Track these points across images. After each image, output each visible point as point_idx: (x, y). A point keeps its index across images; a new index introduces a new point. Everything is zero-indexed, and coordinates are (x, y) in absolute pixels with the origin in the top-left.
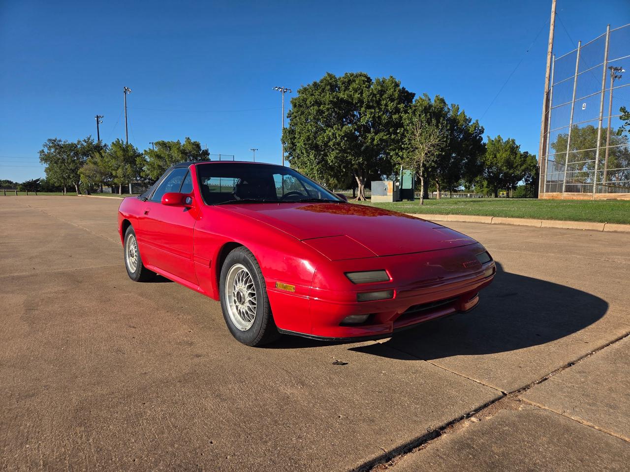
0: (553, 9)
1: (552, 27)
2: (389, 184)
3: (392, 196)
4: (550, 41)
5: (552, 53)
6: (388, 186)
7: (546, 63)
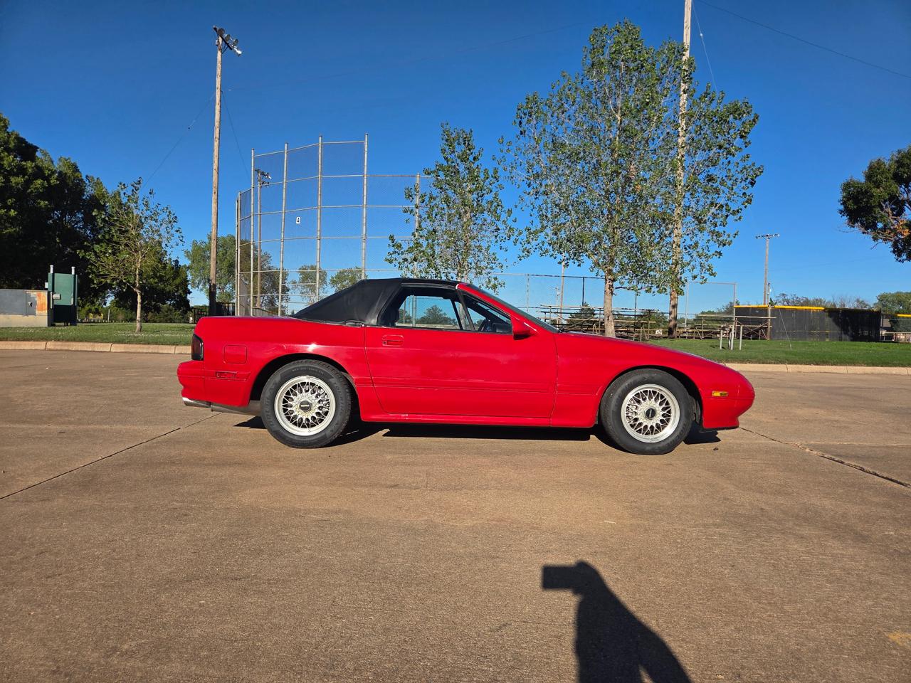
0: (218, 85)
1: (218, 107)
2: (39, 295)
3: (47, 317)
4: (217, 124)
5: (219, 139)
6: (37, 299)
7: (213, 151)
